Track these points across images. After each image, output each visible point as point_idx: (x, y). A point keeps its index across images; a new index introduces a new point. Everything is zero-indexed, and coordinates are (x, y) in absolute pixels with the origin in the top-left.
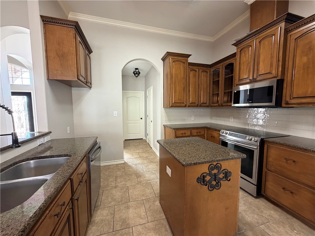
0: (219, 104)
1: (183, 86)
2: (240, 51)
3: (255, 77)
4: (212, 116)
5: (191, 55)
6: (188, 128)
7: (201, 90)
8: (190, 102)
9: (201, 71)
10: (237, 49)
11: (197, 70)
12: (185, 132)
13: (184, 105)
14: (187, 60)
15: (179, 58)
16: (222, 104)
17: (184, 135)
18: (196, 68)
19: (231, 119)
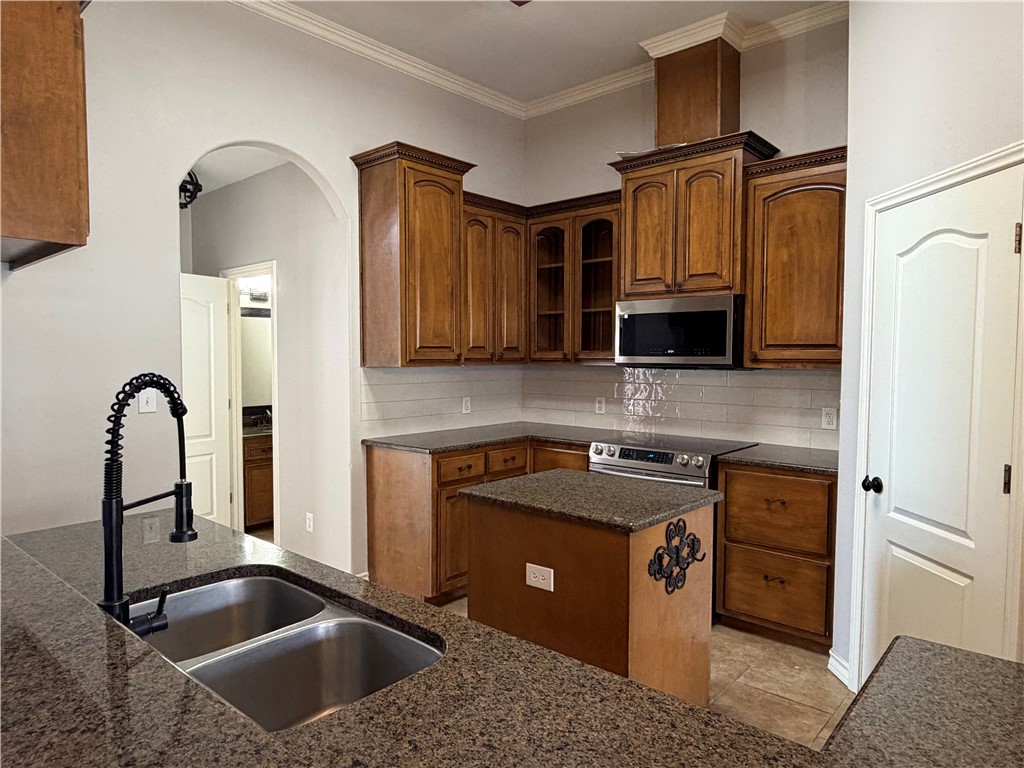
0: (565, 355)
1: (448, 281)
2: (634, 191)
3: (680, 279)
4: (526, 397)
5: (472, 166)
6: (478, 446)
7: (502, 299)
8: (469, 344)
9: (500, 227)
10: (626, 181)
11: (489, 222)
12: (469, 462)
13: (453, 356)
14: (460, 183)
15: (435, 171)
16: (576, 355)
17: (466, 474)
18: (484, 214)
19: (597, 405)
